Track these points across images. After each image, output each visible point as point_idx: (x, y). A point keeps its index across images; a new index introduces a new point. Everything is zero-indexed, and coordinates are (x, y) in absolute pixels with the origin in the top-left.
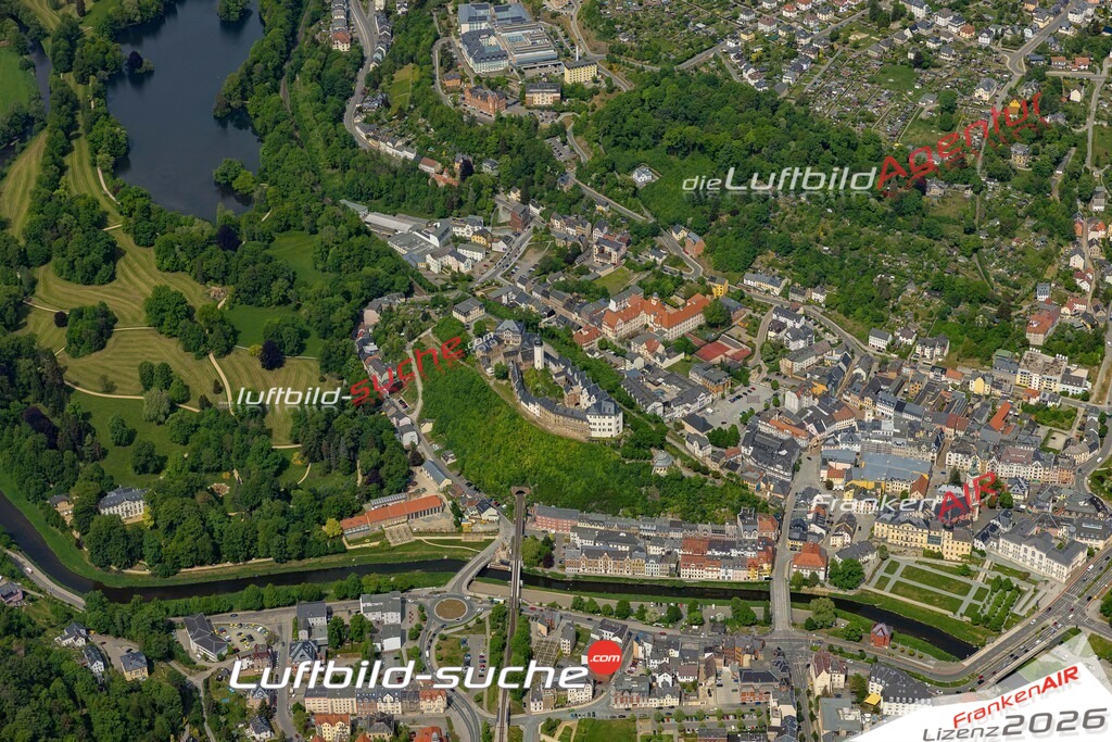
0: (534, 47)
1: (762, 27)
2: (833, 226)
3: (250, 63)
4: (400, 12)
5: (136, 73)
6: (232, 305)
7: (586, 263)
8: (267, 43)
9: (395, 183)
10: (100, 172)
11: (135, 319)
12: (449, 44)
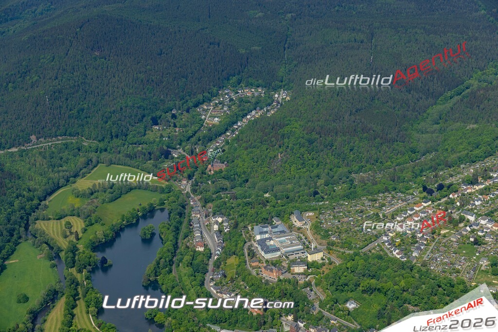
0: (292, 245)
3: (158, 259)
4: (226, 231)
5: (104, 266)
8: (165, 250)
9: (232, 315)
10: (91, 317)
12: (252, 245)
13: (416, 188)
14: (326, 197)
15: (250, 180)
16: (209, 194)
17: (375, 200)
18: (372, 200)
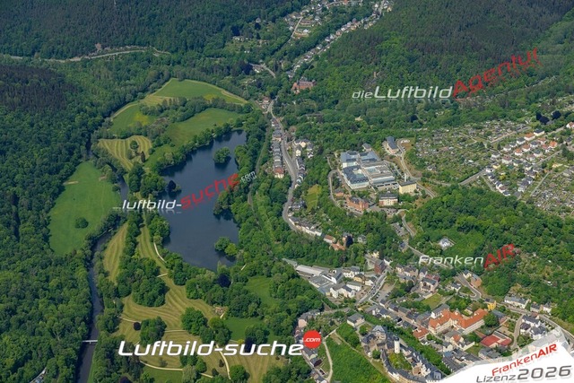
0: (382, 174)
1: (504, 161)
2: (553, 270)
4: (309, 157)
5: (172, 191)
6: (227, 317)
7: (416, 292)
8: (240, 175)
9: (311, 249)
10: (155, 246)
11: (176, 326)
12: (337, 174)
13: (528, 116)
14: (425, 123)
15: (340, 101)
16: (293, 115)
17: (481, 128)
18: (477, 128)
